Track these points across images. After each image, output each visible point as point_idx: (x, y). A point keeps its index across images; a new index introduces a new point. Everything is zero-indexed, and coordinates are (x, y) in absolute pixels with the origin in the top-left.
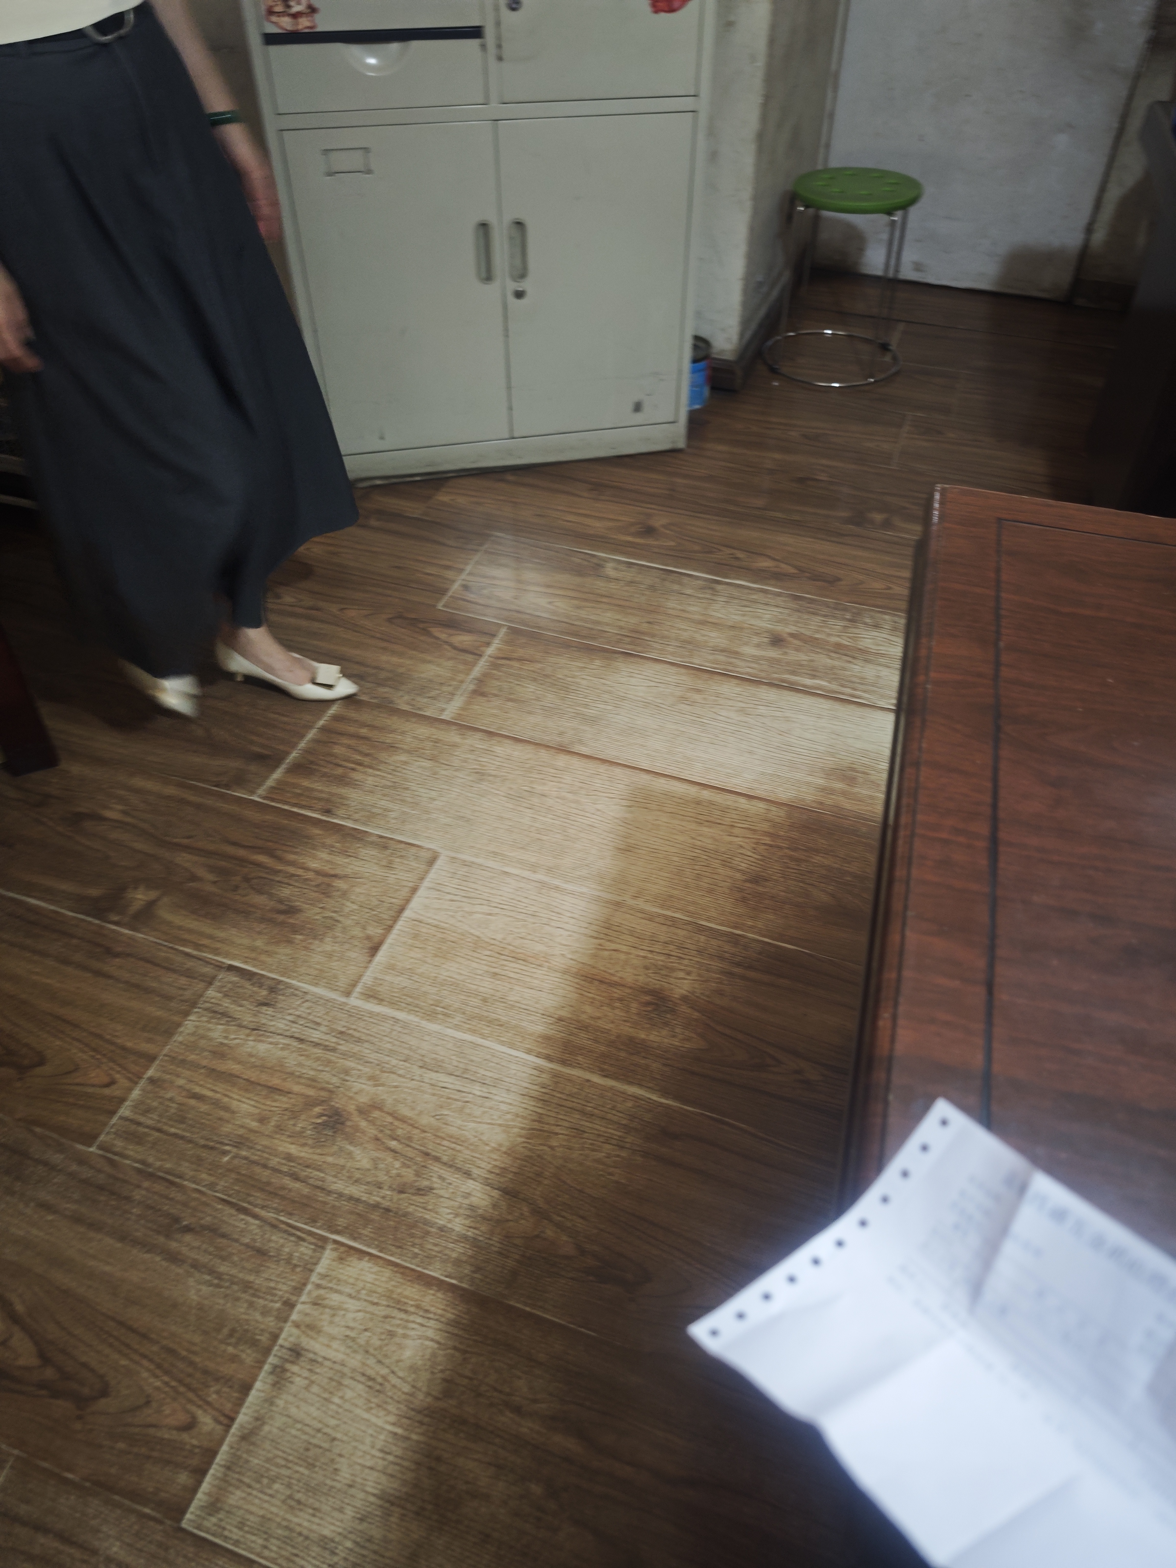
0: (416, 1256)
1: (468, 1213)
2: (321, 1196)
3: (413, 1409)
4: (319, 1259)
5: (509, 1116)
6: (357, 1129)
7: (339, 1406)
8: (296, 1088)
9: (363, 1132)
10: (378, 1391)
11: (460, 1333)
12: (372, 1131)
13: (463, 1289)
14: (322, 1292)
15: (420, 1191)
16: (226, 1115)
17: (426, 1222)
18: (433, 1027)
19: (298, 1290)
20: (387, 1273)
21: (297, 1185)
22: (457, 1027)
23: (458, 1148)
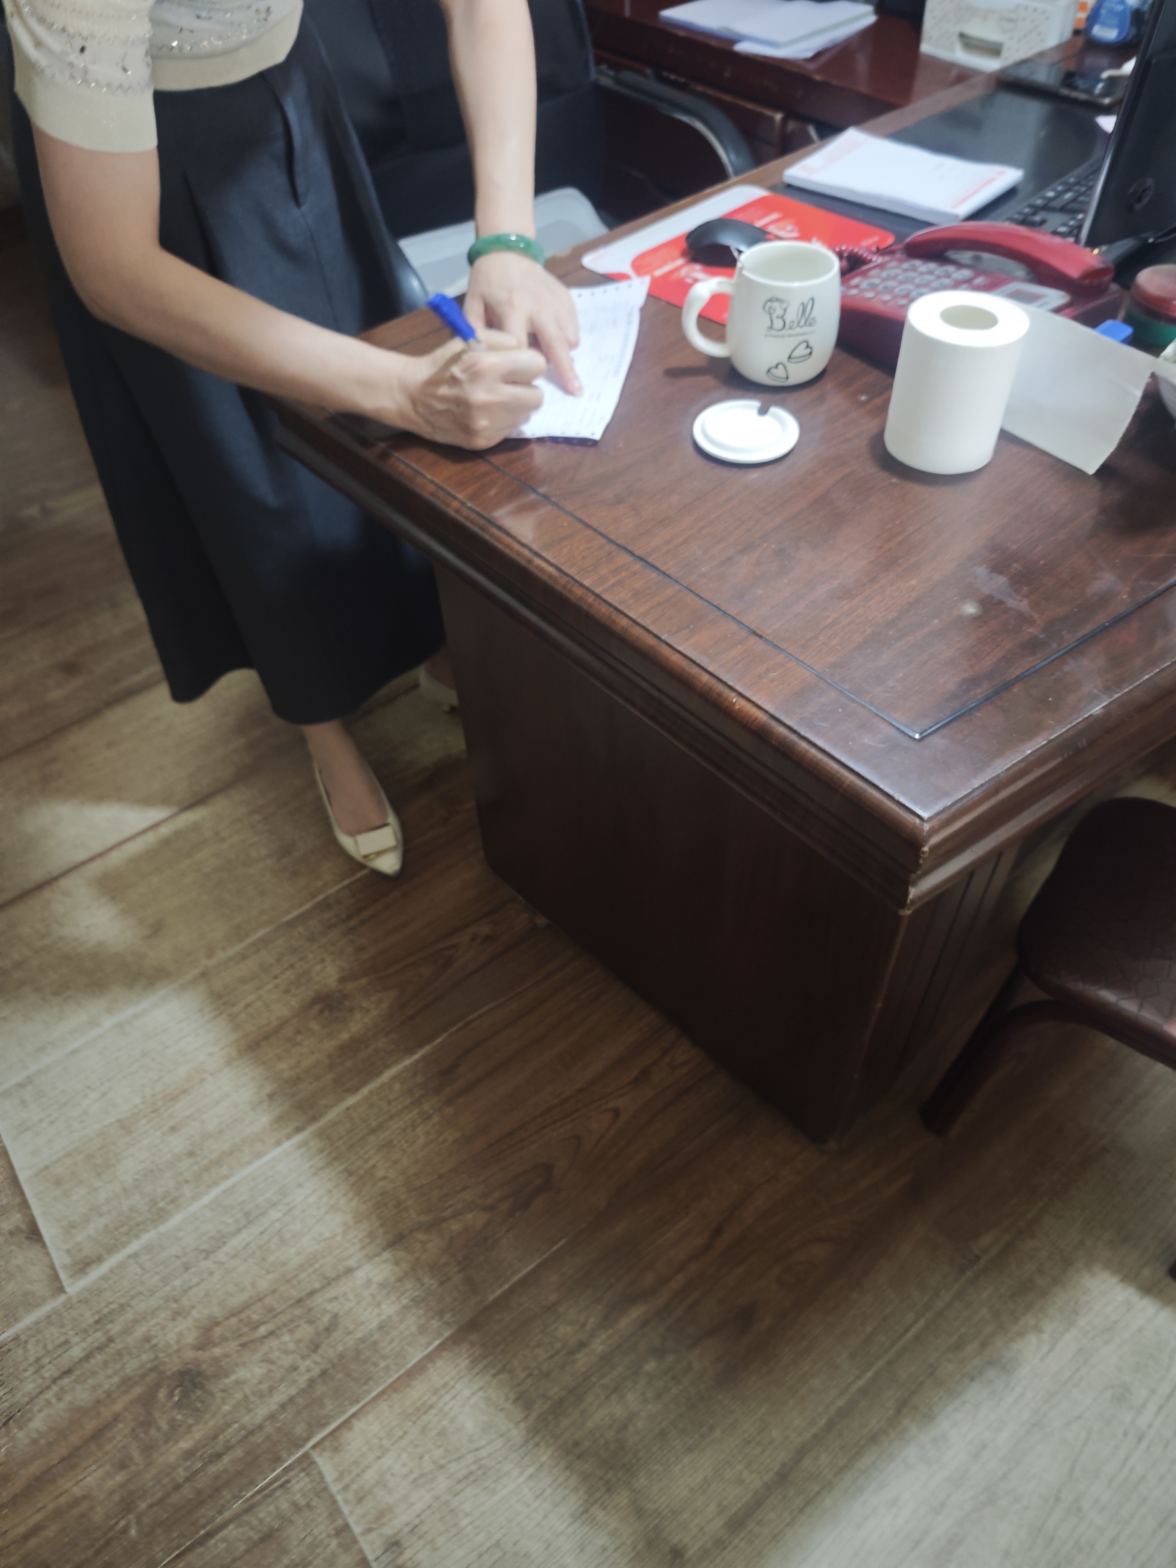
0: (387, 1368)
1: (385, 1292)
2: (258, 1438)
3: (521, 1447)
4: (320, 1473)
5: (325, 1199)
6: (216, 1361)
7: (471, 1523)
8: (118, 1407)
9: (227, 1356)
10: (484, 1473)
11: (485, 1362)
12: (232, 1347)
13: (450, 1338)
14: (354, 1486)
15: (329, 1330)
16: (84, 1506)
17: (363, 1340)
18: (176, 1220)
19: (335, 1511)
20: (383, 1406)
21: (226, 1459)
22: (195, 1198)
23: (317, 1266)
